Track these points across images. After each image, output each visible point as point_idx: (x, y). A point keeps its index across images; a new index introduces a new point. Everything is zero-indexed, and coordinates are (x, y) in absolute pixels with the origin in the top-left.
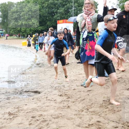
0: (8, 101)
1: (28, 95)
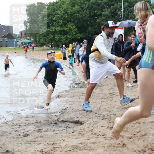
0: (39, 134)
1: (66, 126)
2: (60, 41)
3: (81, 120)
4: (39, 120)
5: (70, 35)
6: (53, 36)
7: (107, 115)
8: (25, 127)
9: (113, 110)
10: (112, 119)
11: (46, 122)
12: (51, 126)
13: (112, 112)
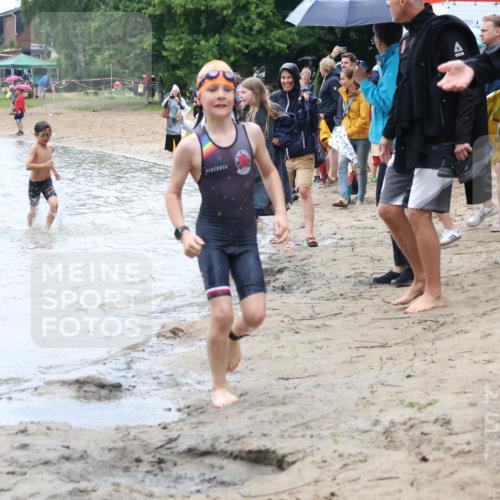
1: (207, 477)
2: (189, 63)
3: (281, 446)
4: (78, 446)
5: (237, 37)
6: (154, 37)
7: (405, 423)
8: (12, 479)
9: (436, 401)
10: (430, 441)
11: (114, 453)
12: (134, 477)
13: (429, 409)
